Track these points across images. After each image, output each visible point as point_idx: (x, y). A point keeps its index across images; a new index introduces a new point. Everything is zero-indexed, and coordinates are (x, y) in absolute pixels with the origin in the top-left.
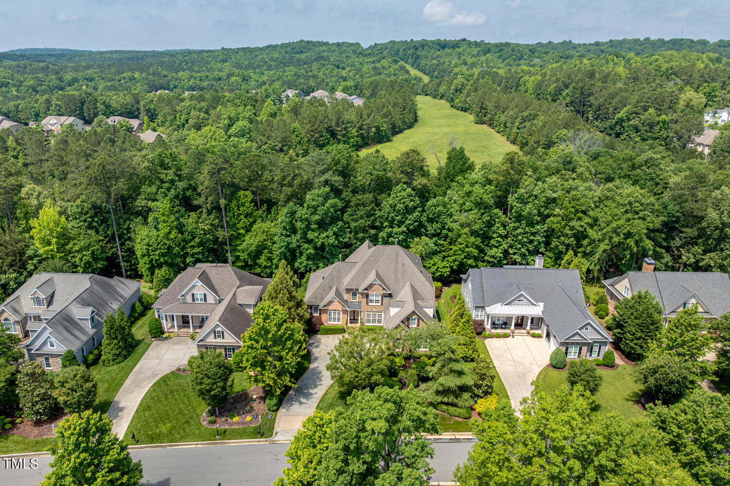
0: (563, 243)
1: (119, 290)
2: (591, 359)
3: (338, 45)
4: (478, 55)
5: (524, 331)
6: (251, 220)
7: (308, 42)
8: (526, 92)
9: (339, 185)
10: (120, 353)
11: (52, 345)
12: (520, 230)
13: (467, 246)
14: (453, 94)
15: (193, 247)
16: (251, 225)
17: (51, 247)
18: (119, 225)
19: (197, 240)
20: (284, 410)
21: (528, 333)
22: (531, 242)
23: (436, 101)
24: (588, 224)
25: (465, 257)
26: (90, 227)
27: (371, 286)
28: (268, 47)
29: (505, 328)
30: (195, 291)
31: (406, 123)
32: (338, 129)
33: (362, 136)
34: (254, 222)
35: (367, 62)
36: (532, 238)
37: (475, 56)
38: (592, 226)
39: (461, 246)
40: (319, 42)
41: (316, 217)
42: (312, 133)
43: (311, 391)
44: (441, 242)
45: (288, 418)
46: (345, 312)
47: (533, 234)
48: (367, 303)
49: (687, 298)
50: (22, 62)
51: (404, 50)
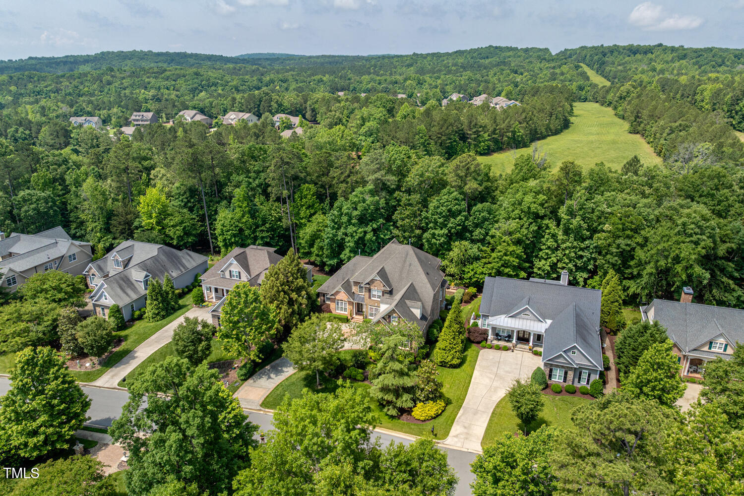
0: (609, 262)
1: (184, 261)
2: (579, 386)
3: (526, 50)
4: (672, 61)
5: (527, 347)
6: (312, 211)
7: (496, 48)
8: (703, 101)
9: (392, 184)
10: (159, 313)
11: (106, 299)
12: (568, 244)
13: (505, 254)
14: (617, 101)
15: (262, 231)
16: (311, 215)
17: (152, 221)
18: (209, 207)
19: (267, 225)
20: (252, 381)
21: (530, 350)
22: (581, 257)
23: (603, 108)
24: (637, 243)
25: (502, 266)
26: (185, 206)
27: (373, 281)
28: (456, 52)
29: (508, 341)
30: (232, 269)
31: (551, 130)
32: (469, 132)
33: (496, 141)
34: (315, 213)
35: (547, 68)
36: (581, 253)
37: (667, 62)
38: (642, 246)
39: (499, 254)
40: (507, 48)
41: (355, 213)
42: (439, 136)
43: (285, 369)
44: (484, 248)
45: (250, 388)
46: (350, 303)
47: (582, 249)
48: (370, 297)
49: (713, 336)
50: (239, 65)
51: (590, 56)
